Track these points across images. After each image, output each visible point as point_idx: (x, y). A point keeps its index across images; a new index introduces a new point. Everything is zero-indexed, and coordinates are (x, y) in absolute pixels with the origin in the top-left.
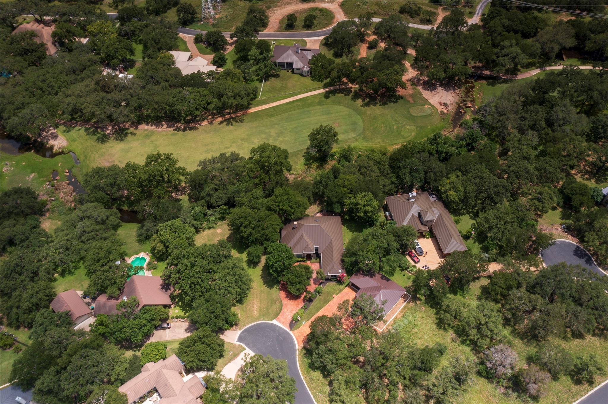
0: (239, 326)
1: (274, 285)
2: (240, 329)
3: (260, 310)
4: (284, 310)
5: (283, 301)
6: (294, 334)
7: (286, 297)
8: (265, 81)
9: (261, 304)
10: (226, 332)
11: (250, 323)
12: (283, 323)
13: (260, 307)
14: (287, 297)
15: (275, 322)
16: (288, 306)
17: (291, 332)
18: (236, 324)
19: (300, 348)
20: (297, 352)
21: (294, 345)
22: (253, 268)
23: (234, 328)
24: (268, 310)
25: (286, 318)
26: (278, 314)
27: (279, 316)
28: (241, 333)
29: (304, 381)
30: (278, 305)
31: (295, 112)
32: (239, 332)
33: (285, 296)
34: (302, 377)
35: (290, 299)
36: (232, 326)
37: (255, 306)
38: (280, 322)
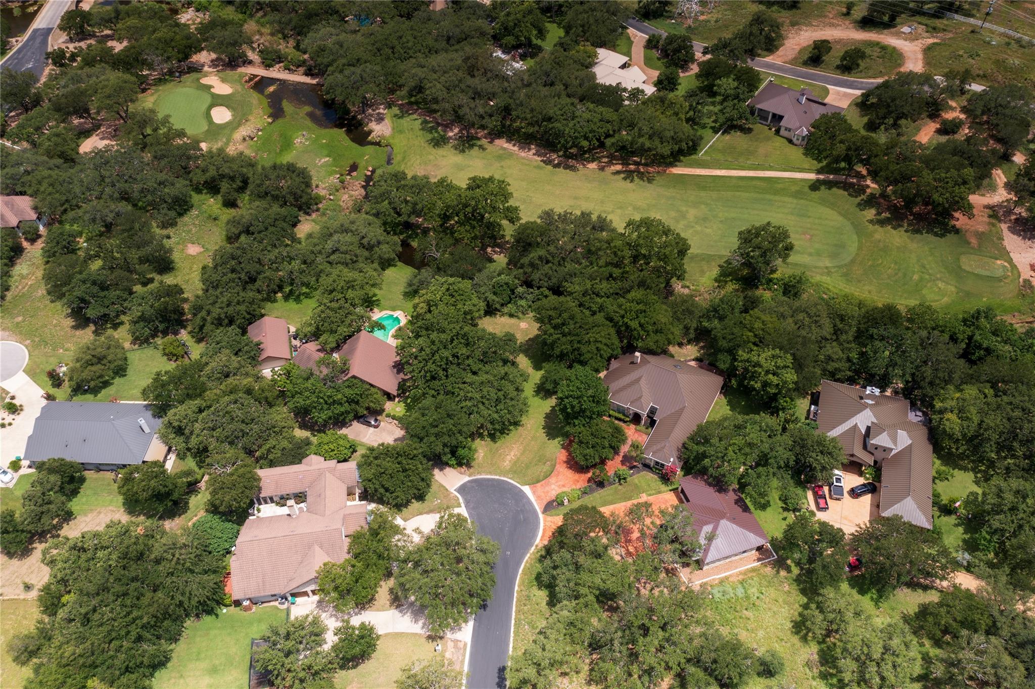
0: (471, 470)
1: (558, 436)
2: (470, 476)
3: (515, 462)
4: (553, 480)
5: (557, 466)
6: (545, 521)
7: (565, 462)
8: (723, 133)
9: (522, 454)
10: (448, 470)
11: (491, 473)
12: (538, 498)
13: (518, 459)
14: (567, 462)
15: (527, 490)
16: (560, 477)
17: (541, 516)
18: (469, 465)
19: (541, 545)
20: (533, 548)
21: (534, 536)
22: (542, 398)
23: (463, 470)
24: (527, 467)
25: (548, 492)
26: (538, 481)
27: (539, 485)
28: (469, 482)
29: (515, 594)
30: (546, 468)
31: (747, 194)
32: (466, 479)
33: (565, 459)
34: (516, 588)
35: (570, 468)
36: (460, 464)
37: (512, 453)
38: (534, 493)
